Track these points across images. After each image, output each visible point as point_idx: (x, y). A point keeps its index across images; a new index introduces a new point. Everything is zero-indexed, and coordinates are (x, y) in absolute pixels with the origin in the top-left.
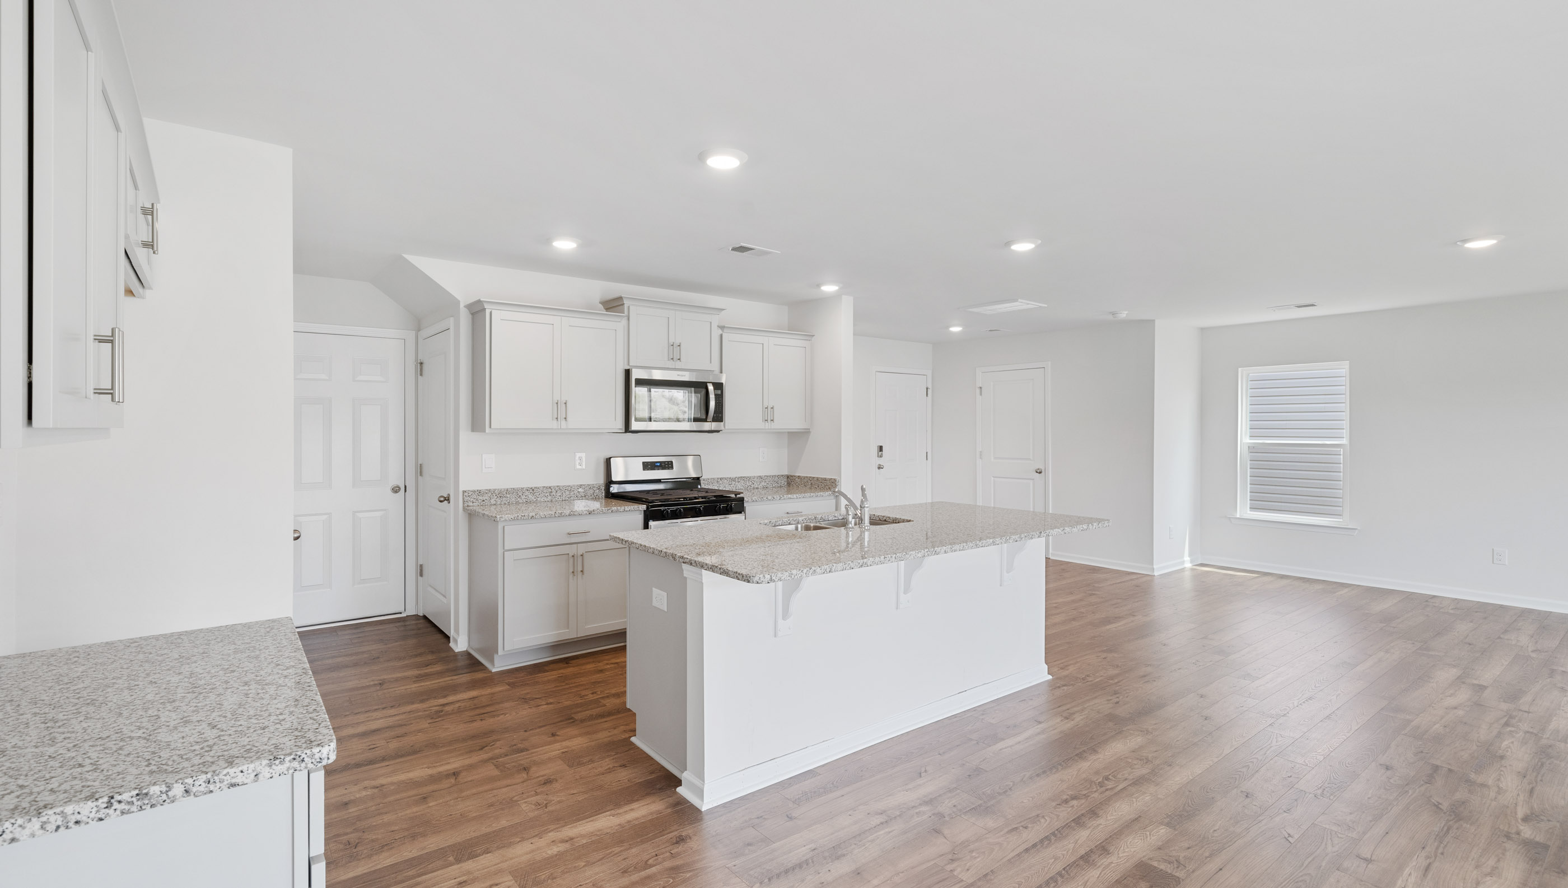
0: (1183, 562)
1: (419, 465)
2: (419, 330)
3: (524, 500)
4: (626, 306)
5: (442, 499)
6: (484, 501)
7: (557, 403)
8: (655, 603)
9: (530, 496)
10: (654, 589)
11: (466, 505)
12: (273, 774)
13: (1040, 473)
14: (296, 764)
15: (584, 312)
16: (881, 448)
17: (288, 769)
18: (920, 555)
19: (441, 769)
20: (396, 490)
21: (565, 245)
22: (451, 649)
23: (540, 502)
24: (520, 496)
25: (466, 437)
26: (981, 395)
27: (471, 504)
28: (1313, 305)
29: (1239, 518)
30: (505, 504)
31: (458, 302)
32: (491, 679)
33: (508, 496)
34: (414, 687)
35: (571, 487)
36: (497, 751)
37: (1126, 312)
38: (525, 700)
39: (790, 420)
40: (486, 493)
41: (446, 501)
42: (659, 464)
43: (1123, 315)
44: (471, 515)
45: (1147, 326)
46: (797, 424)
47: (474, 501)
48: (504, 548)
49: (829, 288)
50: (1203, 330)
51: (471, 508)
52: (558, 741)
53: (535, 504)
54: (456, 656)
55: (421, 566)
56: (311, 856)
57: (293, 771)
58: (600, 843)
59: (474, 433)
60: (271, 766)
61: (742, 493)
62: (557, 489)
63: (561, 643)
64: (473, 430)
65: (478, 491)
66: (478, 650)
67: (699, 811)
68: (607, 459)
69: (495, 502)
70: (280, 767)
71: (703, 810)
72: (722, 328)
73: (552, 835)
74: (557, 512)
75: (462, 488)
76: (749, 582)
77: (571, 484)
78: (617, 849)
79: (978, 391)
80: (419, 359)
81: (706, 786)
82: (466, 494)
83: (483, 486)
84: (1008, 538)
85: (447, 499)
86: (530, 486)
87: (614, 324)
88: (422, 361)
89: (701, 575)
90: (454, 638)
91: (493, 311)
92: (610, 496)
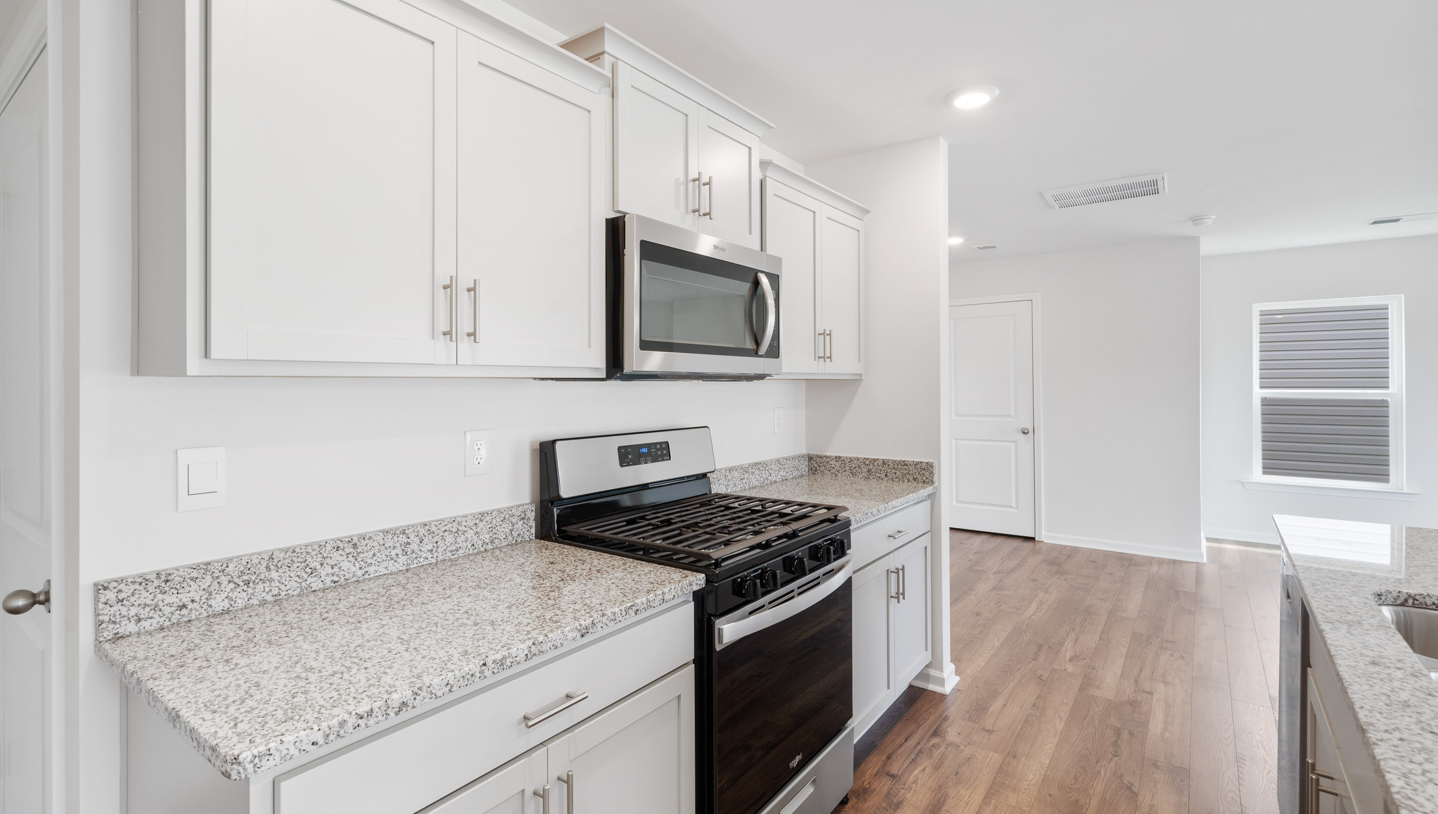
3: (328, 579)
5: (20, 602)
6: (184, 606)
7: (448, 287)
9: (345, 565)
24: (314, 570)
25: (109, 395)
27: (131, 627)
29: (1255, 483)
30: (263, 601)
33: (274, 575)
40: (194, 579)
42: (645, 450)
47: (144, 613)
51: (129, 640)
62: (424, 532)
64: (137, 369)
65: (158, 575)
68: (546, 446)
69: (226, 604)
72: (765, 165)
82: (111, 595)
83: (178, 557)
85: (40, 602)
86: (346, 537)
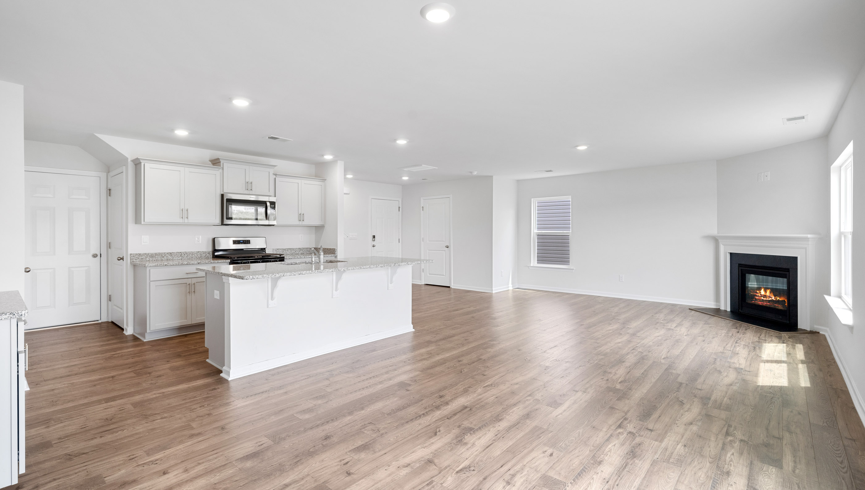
0: (508, 287)
1: (109, 243)
2: (109, 172)
3: (166, 259)
4: (221, 163)
5: (119, 259)
6: (142, 259)
7: (182, 210)
8: (215, 297)
9: (169, 257)
10: (215, 291)
11: (132, 261)
12: (2, 318)
13: (448, 247)
14: (11, 316)
15: (200, 165)
16: (374, 237)
17: (8, 317)
18: (330, 271)
19: (105, 376)
20: (95, 256)
21: (181, 133)
22: (124, 334)
23: (175, 260)
24: (163, 257)
25: (132, 227)
26: (423, 210)
27: (135, 260)
28: (551, 171)
29: (532, 266)
30: (155, 260)
31: (127, 159)
32: (144, 344)
33: (156, 256)
34: (99, 349)
35: (193, 253)
36: (136, 369)
37: (476, 172)
38: (158, 350)
39: (313, 219)
40: (144, 255)
41: (121, 260)
42: (242, 241)
43: (475, 173)
44: (135, 266)
45: (489, 178)
46: (317, 223)
47: (137, 259)
48: (150, 280)
49: (328, 157)
50: (518, 181)
51: (135, 262)
52: (170, 363)
53: (172, 261)
54: (126, 337)
55: (110, 295)
56: (18, 351)
57: (10, 318)
58: (176, 394)
59: (137, 225)
60: (1, 315)
61: (284, 254)
62: (185, 253)
63: (182, 327)
64: (136, 223)
65: (139, 254)
66: (138, 334)
67: (227, 380)
68: (213, 239)
69: (149, 260)
70: (5, 316)
71: (229, 380)
72: (276, 175)
73: (154, 392)
74: (180, 263)
75: (129, 253)
76: (243, 279)
77: (193, 251)
78: (184, 394)
79: (422, 209)
80: (109, 187)
81: (231, 370)
82: (132, 255)
83: (142, 252)
84: (377, 265)
85: (122, 259)
86: (169, 252)
87: (216, 172)
88: (110, 189)
89: (229, 280)
90: (125, 328)
91: (145, 164)
92: (215, 257)
